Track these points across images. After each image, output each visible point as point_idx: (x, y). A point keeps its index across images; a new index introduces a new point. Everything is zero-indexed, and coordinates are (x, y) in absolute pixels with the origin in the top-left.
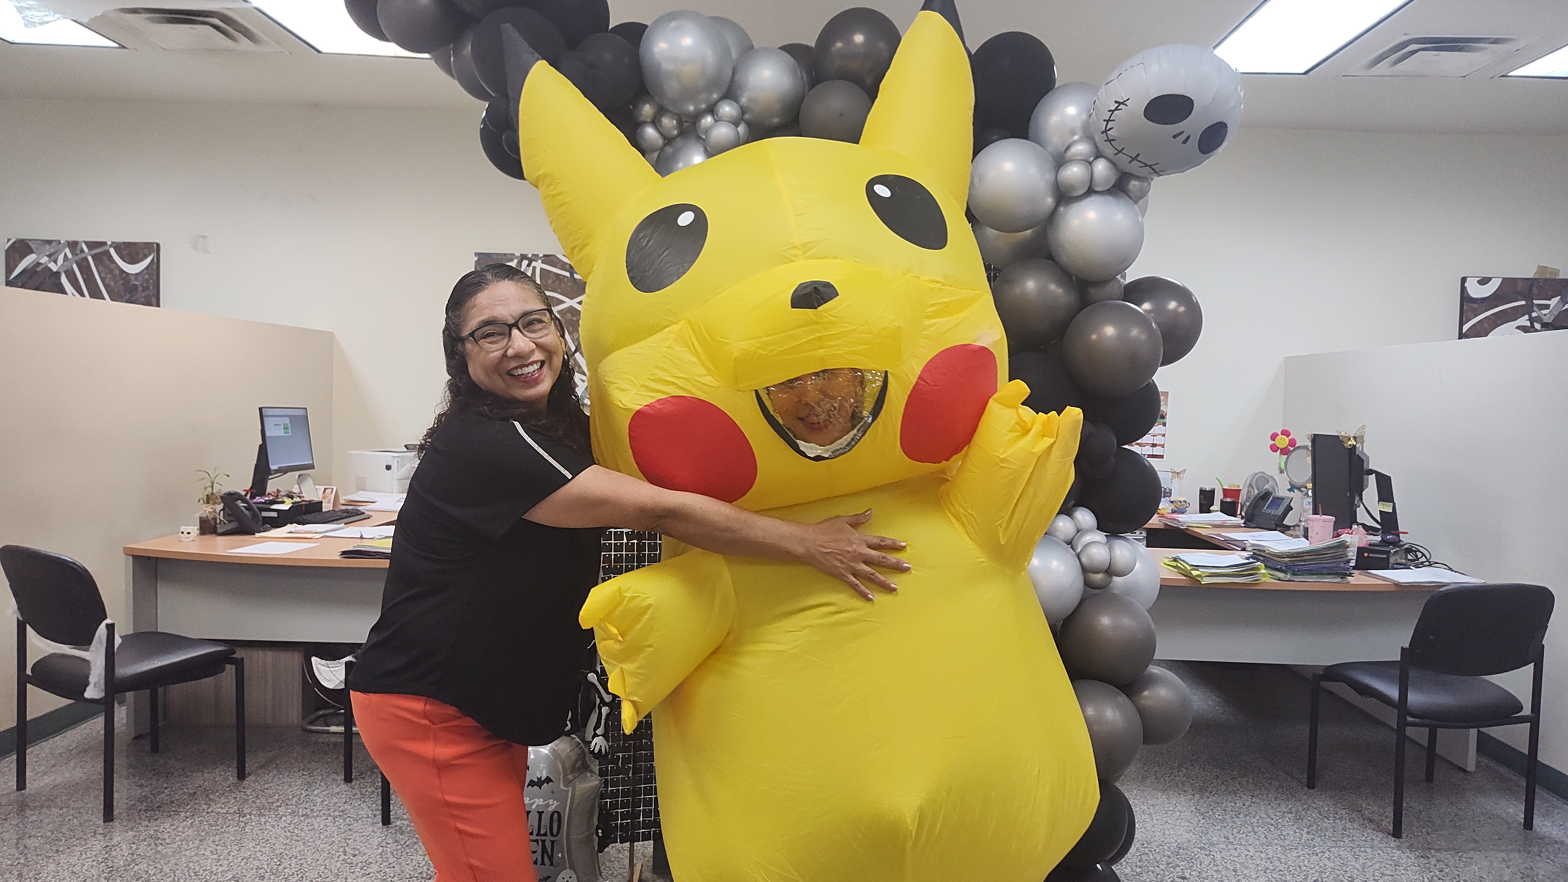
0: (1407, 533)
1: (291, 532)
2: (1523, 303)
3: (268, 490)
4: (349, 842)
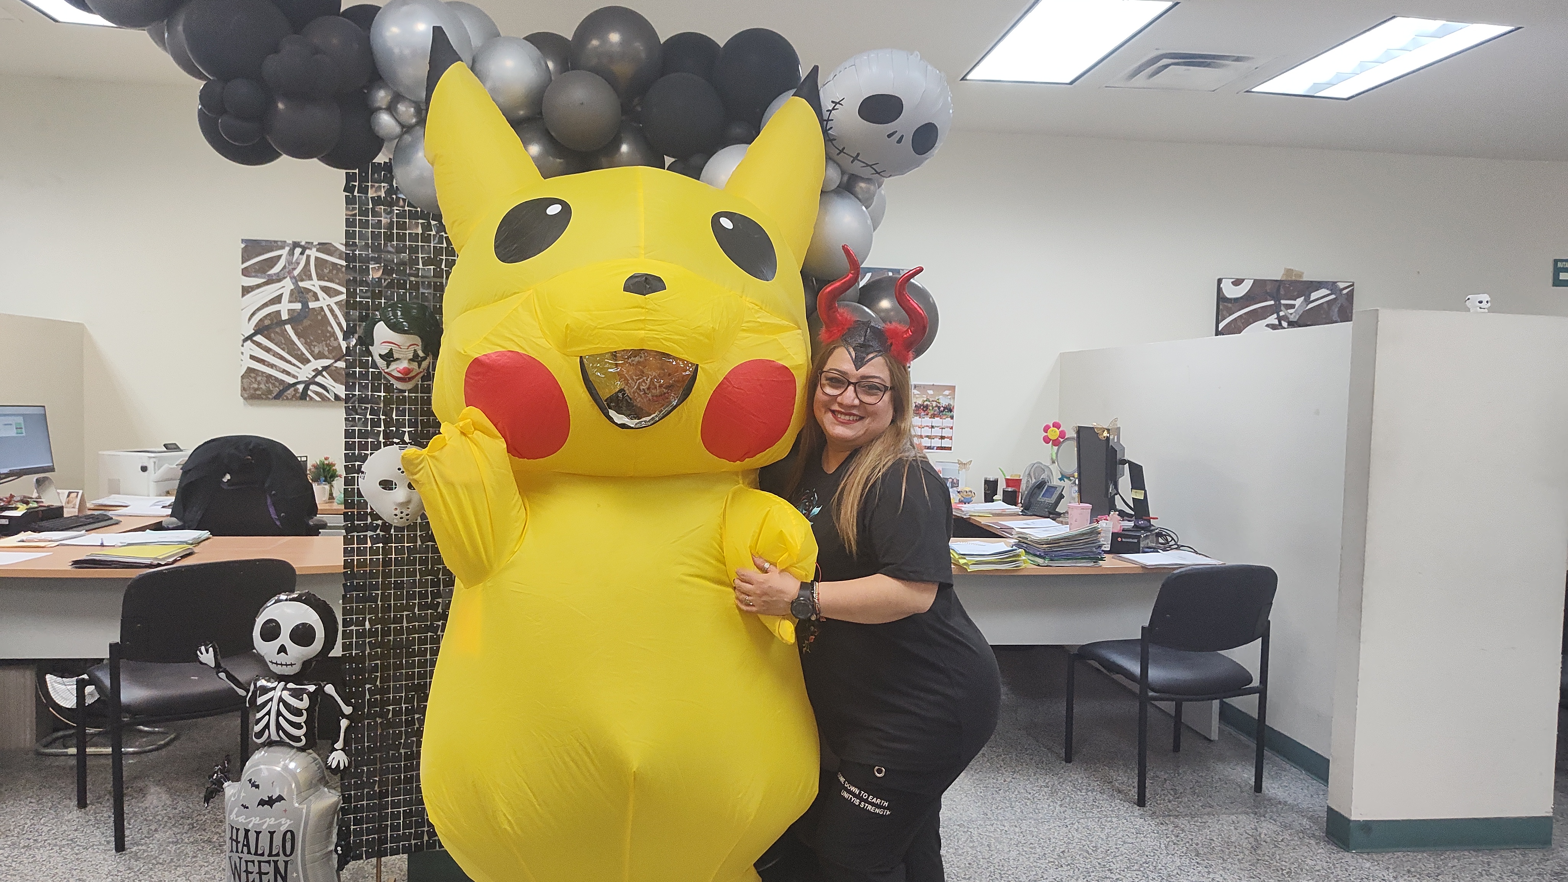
0: (1158, 519)
1: (23, 541)
2: (1272, 302)
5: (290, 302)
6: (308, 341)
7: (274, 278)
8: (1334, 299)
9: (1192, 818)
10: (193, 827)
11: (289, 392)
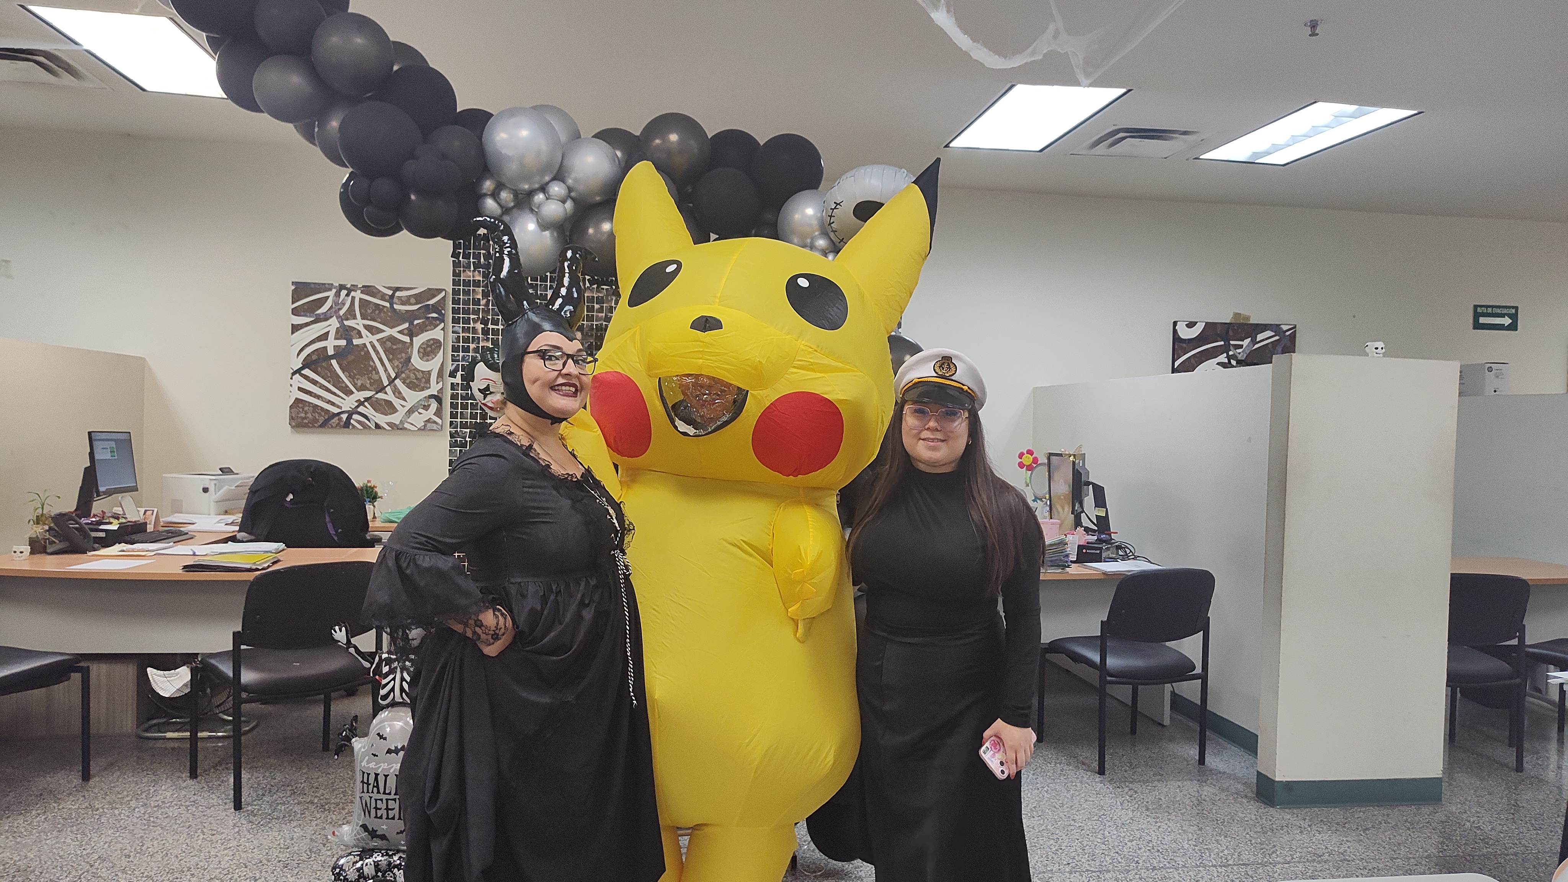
0: (1117, 533)
1: (124, 551)
2: (1222, 343)
3: (93, 512)
4: (205, 825)
5: (336, 339)
6: (352, 374)
7: (321, 317)
8: (1278, 340)
9: (1144, 784)
10: (295, 792)
11: (333, 421)
